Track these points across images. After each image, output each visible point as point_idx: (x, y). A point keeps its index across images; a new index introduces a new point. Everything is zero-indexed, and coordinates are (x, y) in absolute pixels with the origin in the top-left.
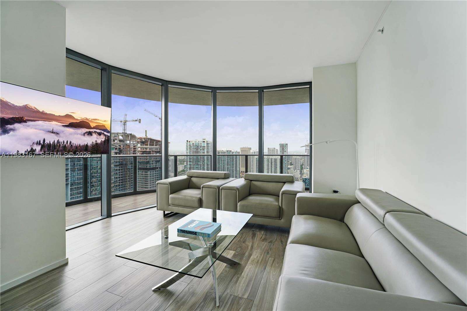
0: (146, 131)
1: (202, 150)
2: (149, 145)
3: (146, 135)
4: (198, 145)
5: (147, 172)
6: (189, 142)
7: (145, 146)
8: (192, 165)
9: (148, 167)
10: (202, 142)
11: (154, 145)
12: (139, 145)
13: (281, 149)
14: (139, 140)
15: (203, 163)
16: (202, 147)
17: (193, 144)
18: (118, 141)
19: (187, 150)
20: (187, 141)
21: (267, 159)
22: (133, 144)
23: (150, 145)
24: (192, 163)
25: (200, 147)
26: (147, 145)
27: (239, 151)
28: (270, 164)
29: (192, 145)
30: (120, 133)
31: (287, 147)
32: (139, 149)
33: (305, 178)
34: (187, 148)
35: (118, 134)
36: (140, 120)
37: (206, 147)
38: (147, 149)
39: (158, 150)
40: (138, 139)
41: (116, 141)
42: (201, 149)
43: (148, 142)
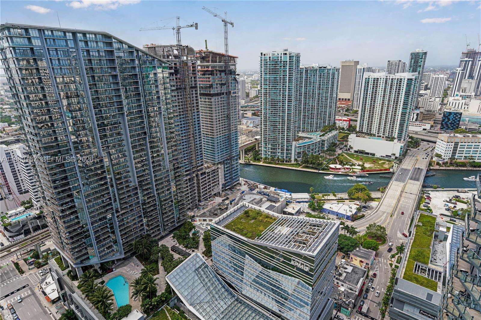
0: (206, 41)
1: (282, 67)
2: (210, 62)
3: (206, 48)
4: (276, 59)
5: (211, 99)
6: (264, 55)
7: (206, 62)
8: (268, 89)
9: (212, 92)
10: (283, 54)
11: (218, 61)
12: (199, 62)
13: (413, 62)
14: (198, 55)
15: (283, 86)
16: (282, 62)
17: (270, 58)
18: (173, 58)
19: (262, 67)
20: (262, 54)
21: (384, 80)
22: (191, 61)
23: (212, 62)
24: (268, 87)
25: (279, 63)
26: (208, 61)
27: (338, 68)
28: (388, 87)
29: (268, 61)
30: (174, 46)
31: (425, 59)
32: (199, 68)
33: (449, 112)
34: (261, 65)
35: (171, 47)
36: (196, 24)
37: (288, 63)
38: (208, 67)
39: (223, 69)
40: (197, 53)
41: (170, 57)
42: (281, 65)
43: (209, 57)
